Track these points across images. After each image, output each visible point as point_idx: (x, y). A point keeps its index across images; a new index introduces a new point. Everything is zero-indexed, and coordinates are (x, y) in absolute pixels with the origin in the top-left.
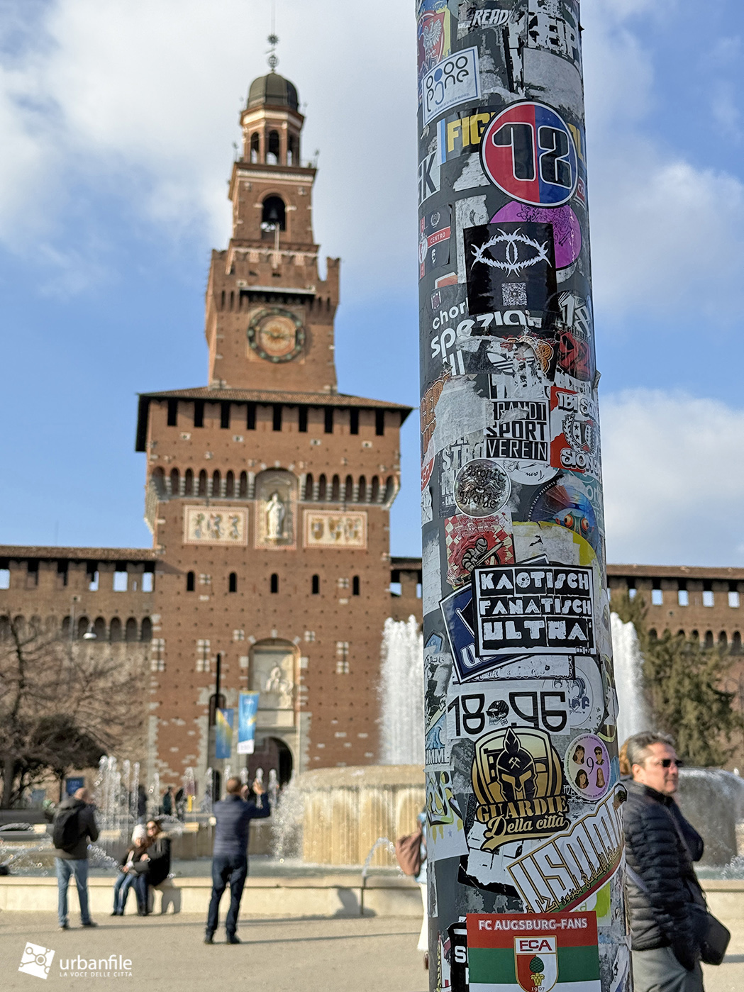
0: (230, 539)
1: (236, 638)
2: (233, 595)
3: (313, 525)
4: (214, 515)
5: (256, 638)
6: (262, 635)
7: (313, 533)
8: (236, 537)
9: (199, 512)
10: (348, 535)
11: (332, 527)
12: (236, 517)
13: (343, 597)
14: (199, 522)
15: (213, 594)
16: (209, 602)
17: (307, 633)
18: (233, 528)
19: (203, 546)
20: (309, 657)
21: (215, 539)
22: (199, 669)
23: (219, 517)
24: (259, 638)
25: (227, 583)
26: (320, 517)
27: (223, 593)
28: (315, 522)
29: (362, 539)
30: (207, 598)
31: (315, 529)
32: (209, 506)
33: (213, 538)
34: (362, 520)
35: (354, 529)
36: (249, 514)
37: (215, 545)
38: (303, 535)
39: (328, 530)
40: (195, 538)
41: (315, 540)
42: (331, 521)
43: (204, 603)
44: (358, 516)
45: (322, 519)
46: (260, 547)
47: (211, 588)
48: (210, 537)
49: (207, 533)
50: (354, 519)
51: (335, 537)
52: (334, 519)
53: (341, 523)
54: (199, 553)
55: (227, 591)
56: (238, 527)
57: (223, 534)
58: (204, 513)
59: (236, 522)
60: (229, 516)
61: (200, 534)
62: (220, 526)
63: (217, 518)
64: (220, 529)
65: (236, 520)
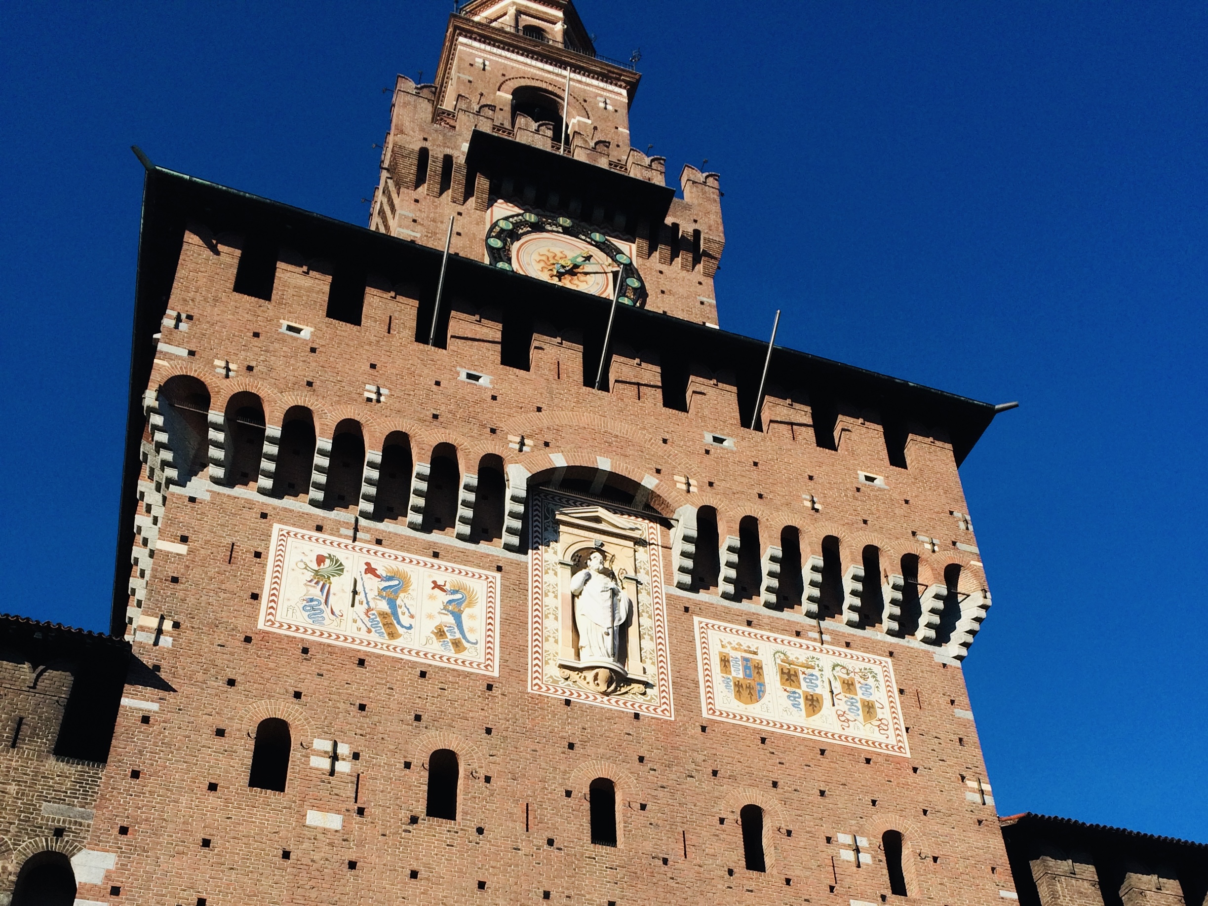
0: (436, 647)
2: (442, 825)
3: (725, 662)
4: (381, 565)
7: (726, 682)
8: (457, 646)
9: (324, 551)
10: (845, 708)
11: (789, 676)
12: (458, 588)
13: (862, 896)
14: (321, 578)
15: (361, 812)
16: (344, 835)
18: (450, 619)
19: (330, 650)
21: (374, 637)
23: (399, 577)
25: (420, 779)
26: (746, 642)
27: (404, 815)
28: (733, 654)
29: (891, 726)
30: (334, 821)
31: (734, 674)
32: (361, 540)
33: (369, 631)
34: (880, 677)
35: (860, 695)
36: (504, 588)
37: (379, 656)
38: (696, 683)
39: (778, 684)
40: (301, 619)
41: (737, 702)
42: (783, 661)
43: (320, 836)
44: (868, 666)
45: (753, 649)
46: (544, 689)
47: (351, 788)
48: (359, 629)
49: (349, 613)
50: (857, 670)
51: (802, 706)
52: (792, 658)
53: (816, 672)
54: (314, 669)
55: (420, 808)
56: (464, 617)
57: (410, 627)
58: (341, 555)
59: (459, 602)
60: (434, 582)
61: (322, 611)
62: (398, 602)
63: (390, 578)
64: (399, 611)
65: (458, 596)
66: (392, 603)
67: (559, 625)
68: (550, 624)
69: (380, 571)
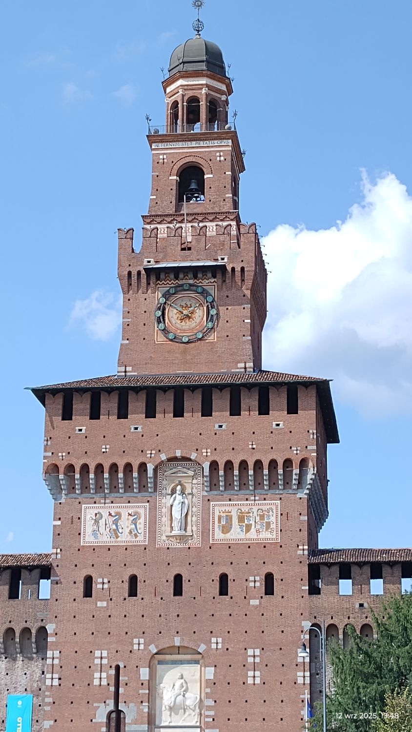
0: (129, 538)
1: (136, 647)
2: (133, 599)
3: (220, 519)
5: (157, 647)
6: (164, 644)
7: (220, 526)
8: (136, 536)
10: (258, 527)
11: (241, 519)
12: (136, 513)
13: (255, 598)
14: (96, 522)
15: (111, 599)
16: (107, 608)
17: (214, 640)
18: (133, 526)
19: (100, 547)
20: (215, 666)
21: (112, 539)
22: (96, 682)
23: (118, 514)
24: (160, 647)
25: (126, 585)
26: (227, 508)
27: (122, 598)
28: (222, 514)
29: (275, 531)
30: (104, 604)
31: (222, 523)
32: (107, 503)
33: (111, 538)
34: (274, 511)
35: (266, 520)
36: (150, 508)
37: (113, 546)
38: (209, 530)
39: (237, 523)
40: (92, 539)
41: (222, 534)
42: (240, 513)
43: (101, 609)
44: (270, 506)
45: (230, 511)
46: (161, 545)
47: (108, 592)
48: (108, 538)
49: (105, 533)
50: (266, 510)
51: (244, 530)
52: (243, 511)
53: (251, 515)
54: (97, 555)
55: (127, 595)
56: (137, 524)
57: (122, 533)
58: (101, 511)
59: (136, 518)
60: (129, 513)
61: (97, 534)
62: (119, 524)
63: (116, 516)
64: (119, 527)
65: (136, 516)
66: (117, 526)
67: (166, 519)
68: (164, 519)
69: (113, 514)
